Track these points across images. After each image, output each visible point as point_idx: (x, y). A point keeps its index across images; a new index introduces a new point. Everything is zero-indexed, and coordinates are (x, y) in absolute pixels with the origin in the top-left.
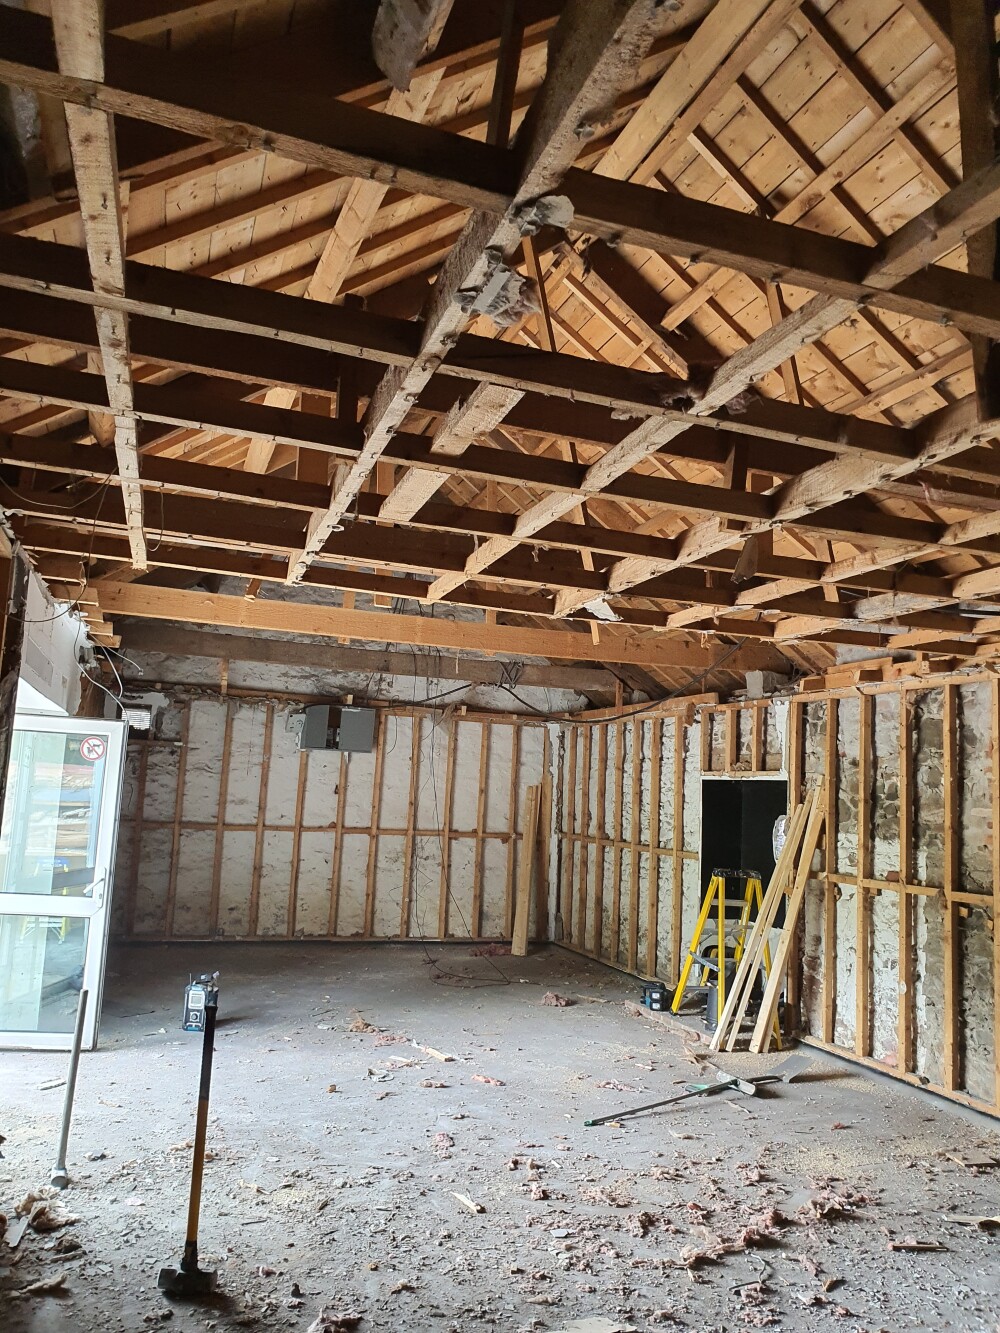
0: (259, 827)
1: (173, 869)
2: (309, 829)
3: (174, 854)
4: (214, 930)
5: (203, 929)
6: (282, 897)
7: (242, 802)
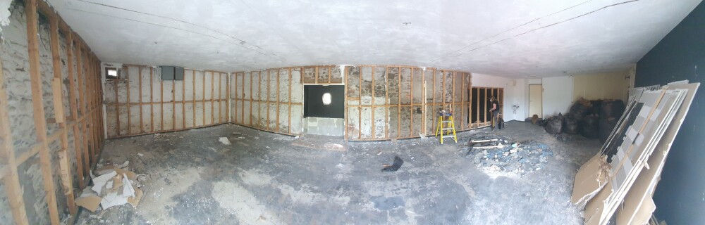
0: (151, 103)
1: (129, 117)
2: (165, 103)
3: (129, 112)
4: (142, 132)
5: (139, 131)
6: (159, 121)
7: (146, 96)
